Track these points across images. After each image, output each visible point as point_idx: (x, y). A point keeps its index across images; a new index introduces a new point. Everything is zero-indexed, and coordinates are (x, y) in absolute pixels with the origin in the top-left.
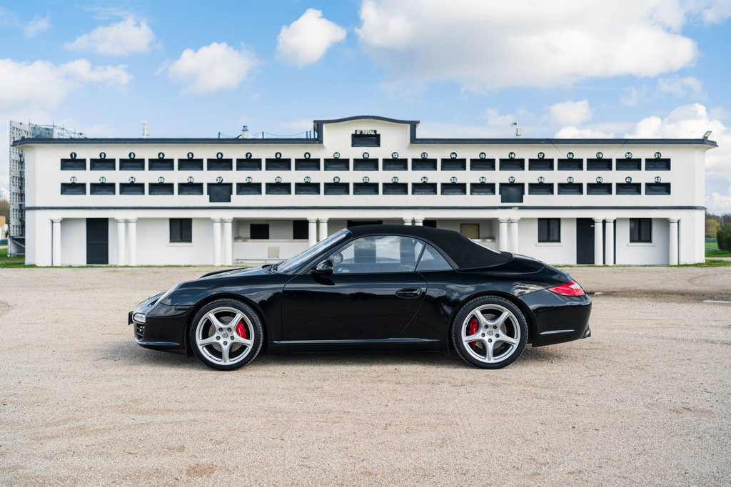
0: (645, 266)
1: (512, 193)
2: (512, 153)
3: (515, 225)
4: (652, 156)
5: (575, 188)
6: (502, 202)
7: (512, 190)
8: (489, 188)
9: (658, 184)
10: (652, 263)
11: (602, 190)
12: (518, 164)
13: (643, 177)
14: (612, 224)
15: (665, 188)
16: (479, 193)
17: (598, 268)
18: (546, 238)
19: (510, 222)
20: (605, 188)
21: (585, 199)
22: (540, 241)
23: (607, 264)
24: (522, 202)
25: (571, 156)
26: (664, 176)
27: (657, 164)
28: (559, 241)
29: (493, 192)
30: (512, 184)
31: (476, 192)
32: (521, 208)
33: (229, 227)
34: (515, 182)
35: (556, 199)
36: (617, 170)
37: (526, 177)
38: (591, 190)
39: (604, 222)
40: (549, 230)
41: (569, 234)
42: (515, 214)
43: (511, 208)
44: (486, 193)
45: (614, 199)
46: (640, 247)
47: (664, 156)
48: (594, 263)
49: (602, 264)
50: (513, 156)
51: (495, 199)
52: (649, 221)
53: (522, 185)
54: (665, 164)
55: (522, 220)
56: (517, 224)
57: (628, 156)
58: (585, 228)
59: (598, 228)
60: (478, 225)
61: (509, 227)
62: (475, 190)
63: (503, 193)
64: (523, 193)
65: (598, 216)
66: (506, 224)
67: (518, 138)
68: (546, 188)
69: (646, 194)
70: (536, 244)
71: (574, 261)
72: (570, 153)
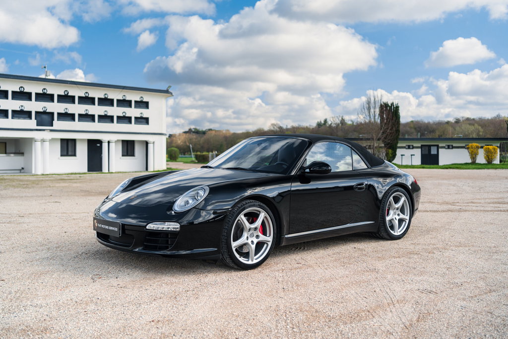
0: (136, 172)
1: (45, 118)
2: (45, 89)
3: (47, 144)
4: (138, 99)
5: (89, 117)
6: (37, 125)
7: (45, 117)
8: (27, 114)
9: (141, 118)
10: (134, 170)
11: (107, 120)
12: (50, 98)
13: (133, 112)
15: (146, 121)
16: (19, 118)
17: (103, 174)
18: (65, 153)
19: (43, 141)
20: (110, 119)
21: (97, 126)
22: (61, 156)
23: (110, 171)
24: (52, 126)
25: (87, 95)
26: (145, 113)
27: (141, 104)
28: (75, 155)
29: (30, 118)
30: (45, 113)
31: (16, 117)
32: (51, 131)
34: (47, 111)
35: (77, 125)
36: (117, 106)
37: (56, 107)
38: (101, 120)
39: (109, 142)
40: (68, 147)
41: (82, 150)
42: (47, 135)
43: (44, 130)
44: (24, 118)
45: (115, 126)
46: (128, 159)
47: (145, 100)
48: (102, 171)
49: (107, 171)
50: (45, 91)
51: (32, 123)
53: (52, 114)
54: (146, 105)
55: (53, 140)
56: (48, 143)
57: (124, 98)
58: (95, 148)
59: (105, 146)
60: (6, 143)
61: (42, 145)
62: (15, 115)
63: (38, 118)
64: (53, 119)
65: (104, 138)
66: (40, 142)
67: (47, 78)
68: (70, 117)
69: (135, 124)
70: (59, 158)
71: (85, 169)
72: (86, 93)
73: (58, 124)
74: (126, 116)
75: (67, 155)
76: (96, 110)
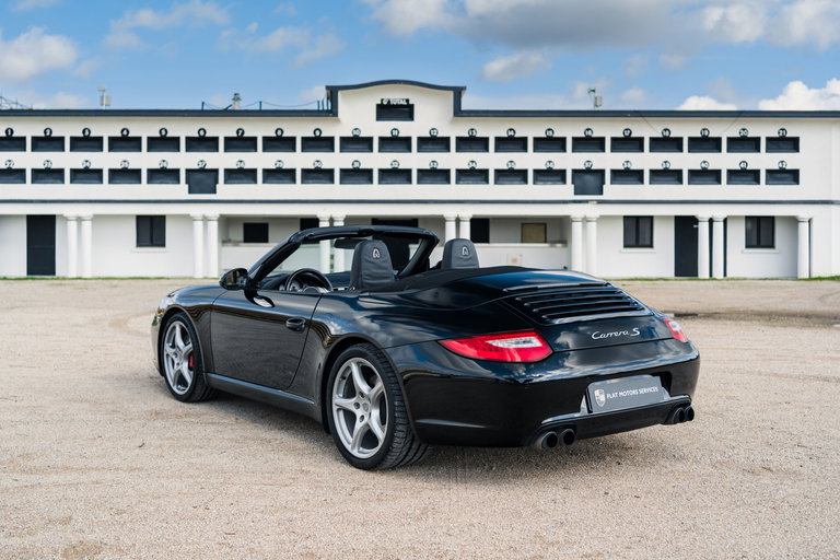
1: (590, 182)
2: (588, 130)
3: (593, 226)
4: (775, 134)
5: (670, 176)
6: (576, 194)
7: (589, 178)
8: (557, 175)
9: (782, 171)
10: (775, 276)
11: (708, 178)
12: (597, 144)
13: (763, 161)
14: (722, 224)
15: (792, 176)
16: (545, 182)
17: (701, 282)
18: (633, 242)
19: (586, 220)
20: (713, 176)
21: (686, 190)
22: (626, 246)
23: (714, 276)
24: (601, 193)
25: (667, 134)
26: (790, 160)
27: (781, 143)
28: (651, 246)
29: (564, 181)
30: (589, 171)
31: (541, 181)
32: (600, 202)
33: (214, 226)
34: (593, 167)
35: (647, 190)
36: (728, 151)
37: (608, 161)
38: (694, 178)
39: (711, 221)
40: (638, 232)
41: (665, 237)
42: (593, 211)
43: (587, 202)
44: (554, 182)
45: (724, 190)
46: (760, 253)
47: (790, 134)
48: (697, 275)
49: (707, 276)
50: (589, 133)
51: (566, 190)
52: (771, 220)
53: (602, 172)
54: (792, 144)
55: (602, 218)
56: (594, 224)
57: (743, 133)
58: (686, 229)
59: (703, 229)
60: (545, 225)
61: (584, 227)
62: (539, 179)
63: (578, 182)
64: (603, 182)
65: (702, 213)
66: (580, 224)
67: (597, 109)
68: (634, 176)
69: (767, 184)
70: (620, 251)
71: (671, 272)
72: (666, 130)
73: (611, 190)
74: (748, 168)
75: (637, 245)
76: (686, 161)
